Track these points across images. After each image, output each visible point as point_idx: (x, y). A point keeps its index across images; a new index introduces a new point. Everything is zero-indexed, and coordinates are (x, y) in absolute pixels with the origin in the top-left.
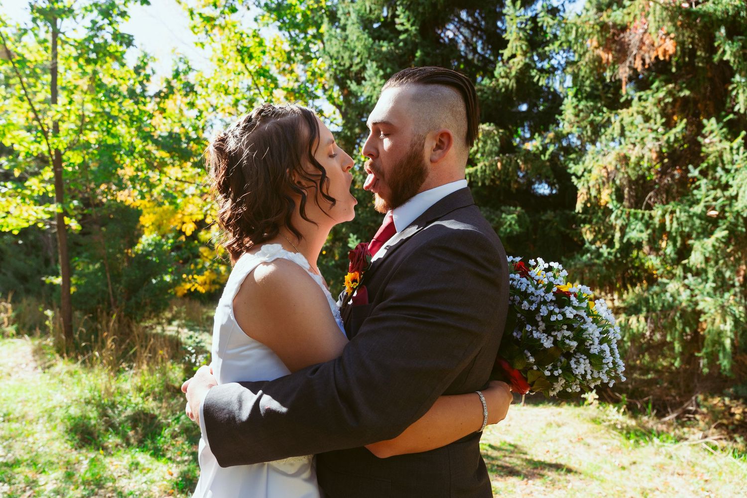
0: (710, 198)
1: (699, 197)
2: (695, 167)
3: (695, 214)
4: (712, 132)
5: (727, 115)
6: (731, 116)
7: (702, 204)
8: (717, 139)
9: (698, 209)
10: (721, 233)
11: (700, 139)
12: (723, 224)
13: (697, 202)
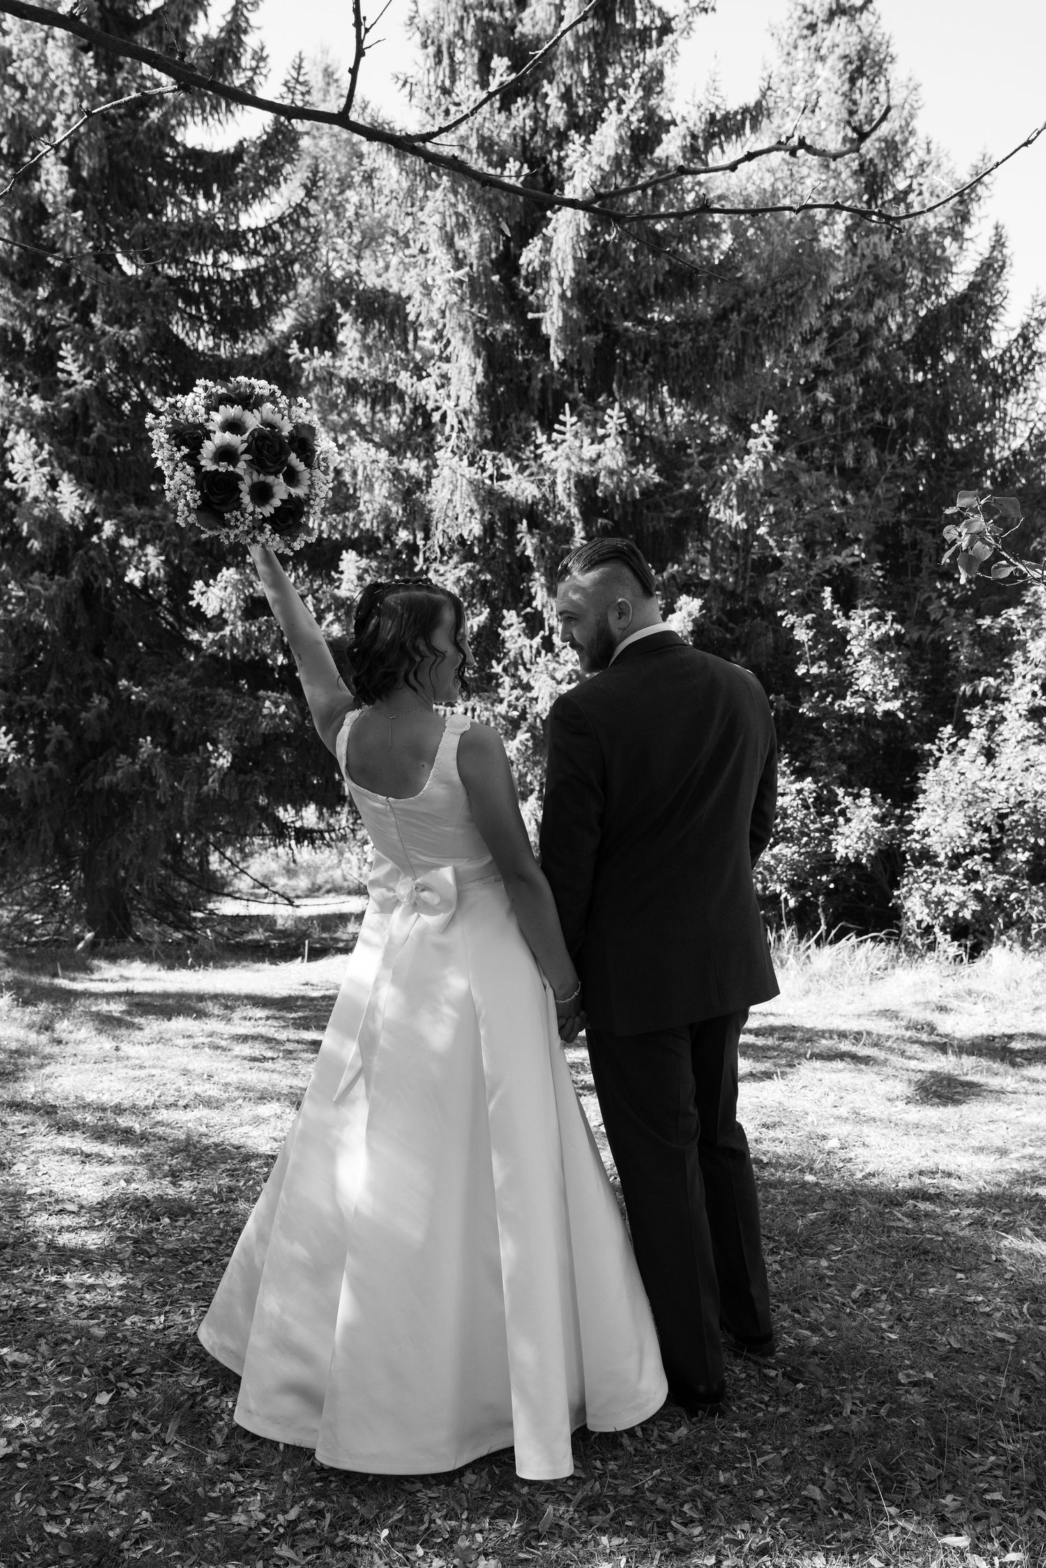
0: (512, 698)
1: (502, 696)
2: (499, 663)
3: (500, 714)
4: (511, 625)
5: (525, 607)
6: (529, 610)
7: (505, 703)
8: (516, 633)
9: (501, 709)
10: (523, 736)
11: (500, 630)
12: (524, 726)
13: (501, 701)
